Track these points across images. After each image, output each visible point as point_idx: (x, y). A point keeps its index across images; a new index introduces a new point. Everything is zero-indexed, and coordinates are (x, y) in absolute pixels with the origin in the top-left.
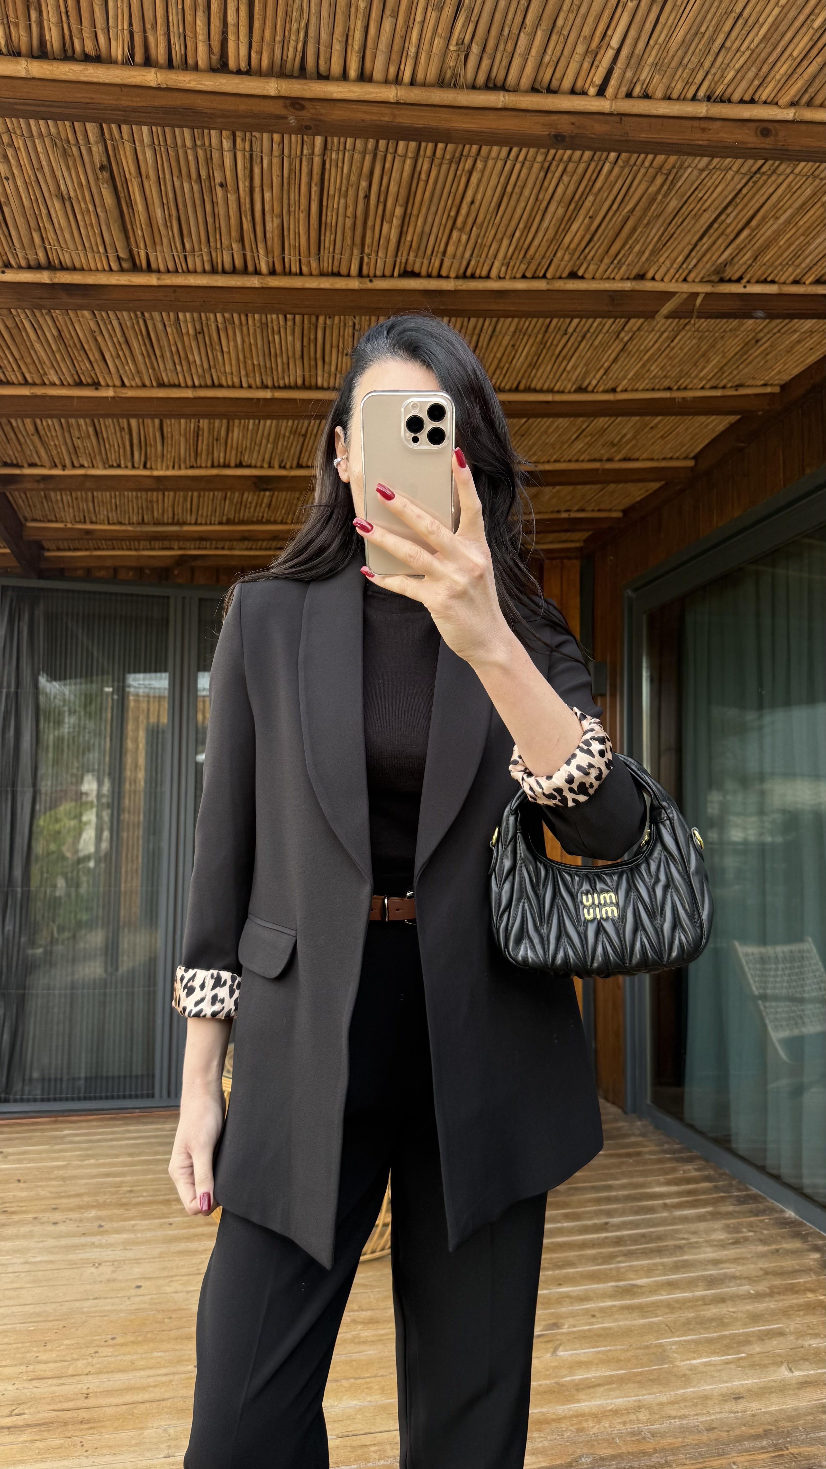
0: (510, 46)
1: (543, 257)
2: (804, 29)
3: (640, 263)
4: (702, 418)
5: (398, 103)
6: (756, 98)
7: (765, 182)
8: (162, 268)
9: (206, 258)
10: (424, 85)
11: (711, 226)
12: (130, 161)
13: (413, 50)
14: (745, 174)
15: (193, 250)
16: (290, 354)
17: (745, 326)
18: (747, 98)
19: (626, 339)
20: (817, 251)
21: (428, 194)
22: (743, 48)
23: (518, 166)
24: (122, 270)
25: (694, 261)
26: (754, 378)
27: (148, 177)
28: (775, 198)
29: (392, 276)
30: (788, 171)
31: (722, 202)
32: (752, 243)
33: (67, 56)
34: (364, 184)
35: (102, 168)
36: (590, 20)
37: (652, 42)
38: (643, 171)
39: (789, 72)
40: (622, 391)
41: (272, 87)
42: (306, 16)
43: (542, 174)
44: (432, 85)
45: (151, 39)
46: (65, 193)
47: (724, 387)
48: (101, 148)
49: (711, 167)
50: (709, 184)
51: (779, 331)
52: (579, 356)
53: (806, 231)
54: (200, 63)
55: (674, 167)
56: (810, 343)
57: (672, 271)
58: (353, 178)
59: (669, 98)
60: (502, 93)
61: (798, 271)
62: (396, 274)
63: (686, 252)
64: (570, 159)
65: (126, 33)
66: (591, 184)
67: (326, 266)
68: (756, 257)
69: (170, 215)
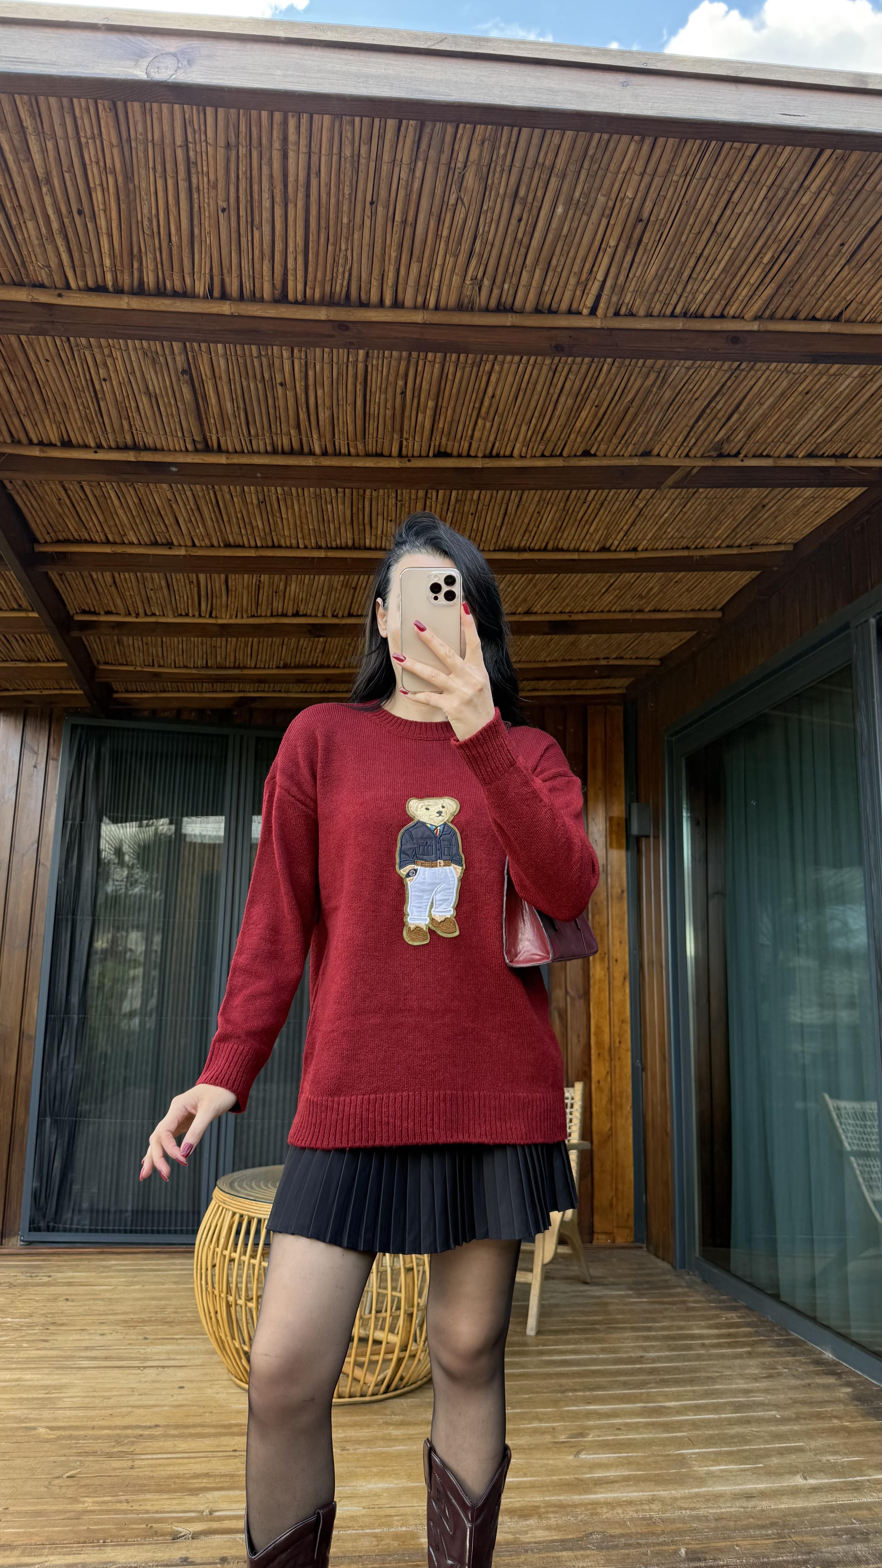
0: (515, 281)
1: (559, 439)
2: (756, 264)
3: (646, 442)
4: (724, 574)
5: (424, 324)
6: (725, 313)
7: (745, 377)
8: (230, 449)
9: (268, 441)
10: (446, 309)
11: (704, 411)
12: (206, 367)
13: (436, 284)
14: (726, 371)
15: (258, 435)
16: (341, 520)
17: (750, 494)
18: (717, 313)
19: (641, 506)
20: (803, 431)
21: (454, 391)
22: (707, 278)
23: (529, 368)
24: (196, 451)
25: (693, 441)
26: (767, 538)
27: (220, 378)
28: (756, 389)
29: (428, 456)
30: (764, 368)
31: (710, 393)
32: (744, 424)
33: (160, 292)
34: (400, 383)
35: (184, 372)
36: (578, 261)
37: (631, 276)
38: (637, 370)
39: (750, 294)
40: (642, 550)
41: (322, 314)
42: (349, 262)
43: (551, 374)
44: (453, 310)
45: (227, 280)
46: (152, 391)
47: (739, 546)
48: (183, 357)
49: (696, 365)
50: (697, 378)
51: (782, 498)
52: (600, 520)
53: (790, 414)
54: (265, 296)
55: (663, 366)
56: (814, 507)
57: (674, 449)
58: (391, 379)
59: (651, 315)
60: (510, 315)
61: (789, 447)
62: (431, 454)
63: (685, 432)
64: (574, 362)
65: (208, 276)
66: (594, 380)
67: (371, 448)
68: (750, 436)
69: (238, 408)
